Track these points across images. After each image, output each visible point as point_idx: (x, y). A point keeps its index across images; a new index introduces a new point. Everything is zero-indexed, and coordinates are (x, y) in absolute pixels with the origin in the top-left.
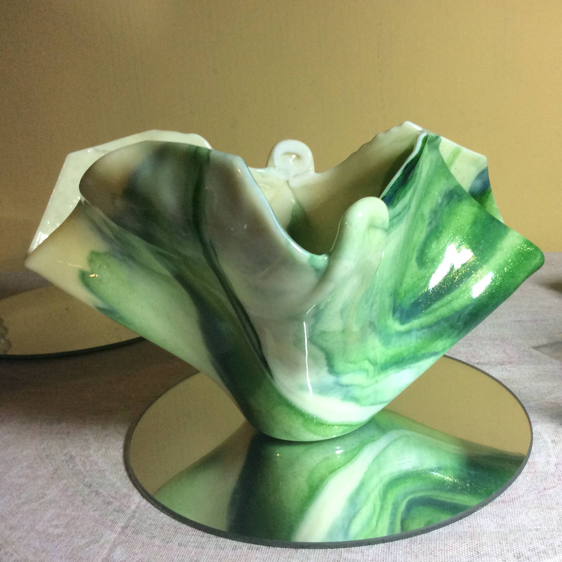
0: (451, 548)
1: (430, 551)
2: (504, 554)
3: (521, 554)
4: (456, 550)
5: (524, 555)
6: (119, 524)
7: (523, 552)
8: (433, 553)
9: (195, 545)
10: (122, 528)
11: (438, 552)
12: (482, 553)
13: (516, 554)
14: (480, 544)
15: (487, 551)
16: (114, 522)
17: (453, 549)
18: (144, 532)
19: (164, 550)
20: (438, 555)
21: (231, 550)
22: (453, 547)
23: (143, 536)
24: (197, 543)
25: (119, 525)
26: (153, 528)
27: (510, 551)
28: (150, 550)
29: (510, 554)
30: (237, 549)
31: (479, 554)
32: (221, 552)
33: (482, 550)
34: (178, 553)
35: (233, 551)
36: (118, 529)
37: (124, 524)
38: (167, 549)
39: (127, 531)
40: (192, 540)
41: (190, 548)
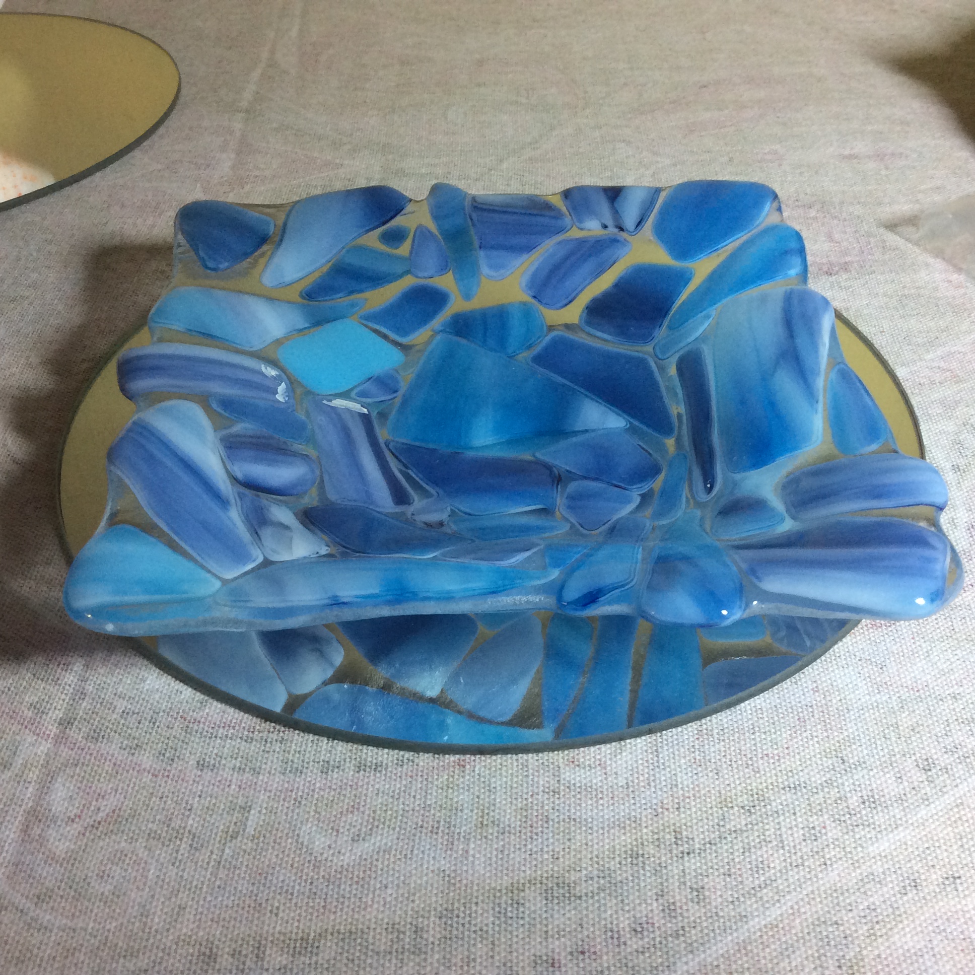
0: (786, 751)
1: (744, 759)
2: (896, 762)
3: (930, 760)
4: (798, 757)
5: (937, 762)
6: (50, 715)
7: (935, 757)
8: (750, 762)
9: (235, 766)
10: (60, 724)
11: (761, 762)
12: (851, 761)
13: (920, 761)
14: (844, 739)
15: (861, 755)
16: (39, 709)
17: (792, 754)
18: (112, 734)
19: (166, 782)
20: (761, 768)
21: (320, 774)
22: (791, 749)
23: (113, 746)
24: (239, 759)
25: (51, 718)
26: (132, 720)
27: (908, 756)
28: (135, 784)
29: (909, 761)
30: (333, 771)
31: (847, 764)
32: (298, 779)
33: (850, 756)
34: (200, 788)
35: (324, 776)
36: (50, 727)
37: (64, 713)
38: (172, 780)
39: (73, 733)
40: (226, 750)
41: (226, 774)
